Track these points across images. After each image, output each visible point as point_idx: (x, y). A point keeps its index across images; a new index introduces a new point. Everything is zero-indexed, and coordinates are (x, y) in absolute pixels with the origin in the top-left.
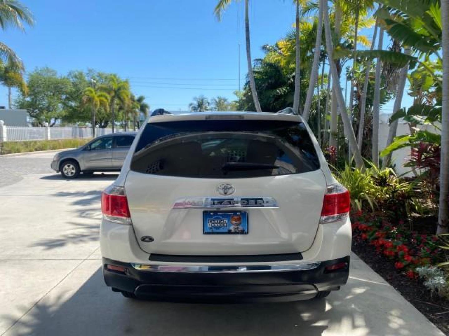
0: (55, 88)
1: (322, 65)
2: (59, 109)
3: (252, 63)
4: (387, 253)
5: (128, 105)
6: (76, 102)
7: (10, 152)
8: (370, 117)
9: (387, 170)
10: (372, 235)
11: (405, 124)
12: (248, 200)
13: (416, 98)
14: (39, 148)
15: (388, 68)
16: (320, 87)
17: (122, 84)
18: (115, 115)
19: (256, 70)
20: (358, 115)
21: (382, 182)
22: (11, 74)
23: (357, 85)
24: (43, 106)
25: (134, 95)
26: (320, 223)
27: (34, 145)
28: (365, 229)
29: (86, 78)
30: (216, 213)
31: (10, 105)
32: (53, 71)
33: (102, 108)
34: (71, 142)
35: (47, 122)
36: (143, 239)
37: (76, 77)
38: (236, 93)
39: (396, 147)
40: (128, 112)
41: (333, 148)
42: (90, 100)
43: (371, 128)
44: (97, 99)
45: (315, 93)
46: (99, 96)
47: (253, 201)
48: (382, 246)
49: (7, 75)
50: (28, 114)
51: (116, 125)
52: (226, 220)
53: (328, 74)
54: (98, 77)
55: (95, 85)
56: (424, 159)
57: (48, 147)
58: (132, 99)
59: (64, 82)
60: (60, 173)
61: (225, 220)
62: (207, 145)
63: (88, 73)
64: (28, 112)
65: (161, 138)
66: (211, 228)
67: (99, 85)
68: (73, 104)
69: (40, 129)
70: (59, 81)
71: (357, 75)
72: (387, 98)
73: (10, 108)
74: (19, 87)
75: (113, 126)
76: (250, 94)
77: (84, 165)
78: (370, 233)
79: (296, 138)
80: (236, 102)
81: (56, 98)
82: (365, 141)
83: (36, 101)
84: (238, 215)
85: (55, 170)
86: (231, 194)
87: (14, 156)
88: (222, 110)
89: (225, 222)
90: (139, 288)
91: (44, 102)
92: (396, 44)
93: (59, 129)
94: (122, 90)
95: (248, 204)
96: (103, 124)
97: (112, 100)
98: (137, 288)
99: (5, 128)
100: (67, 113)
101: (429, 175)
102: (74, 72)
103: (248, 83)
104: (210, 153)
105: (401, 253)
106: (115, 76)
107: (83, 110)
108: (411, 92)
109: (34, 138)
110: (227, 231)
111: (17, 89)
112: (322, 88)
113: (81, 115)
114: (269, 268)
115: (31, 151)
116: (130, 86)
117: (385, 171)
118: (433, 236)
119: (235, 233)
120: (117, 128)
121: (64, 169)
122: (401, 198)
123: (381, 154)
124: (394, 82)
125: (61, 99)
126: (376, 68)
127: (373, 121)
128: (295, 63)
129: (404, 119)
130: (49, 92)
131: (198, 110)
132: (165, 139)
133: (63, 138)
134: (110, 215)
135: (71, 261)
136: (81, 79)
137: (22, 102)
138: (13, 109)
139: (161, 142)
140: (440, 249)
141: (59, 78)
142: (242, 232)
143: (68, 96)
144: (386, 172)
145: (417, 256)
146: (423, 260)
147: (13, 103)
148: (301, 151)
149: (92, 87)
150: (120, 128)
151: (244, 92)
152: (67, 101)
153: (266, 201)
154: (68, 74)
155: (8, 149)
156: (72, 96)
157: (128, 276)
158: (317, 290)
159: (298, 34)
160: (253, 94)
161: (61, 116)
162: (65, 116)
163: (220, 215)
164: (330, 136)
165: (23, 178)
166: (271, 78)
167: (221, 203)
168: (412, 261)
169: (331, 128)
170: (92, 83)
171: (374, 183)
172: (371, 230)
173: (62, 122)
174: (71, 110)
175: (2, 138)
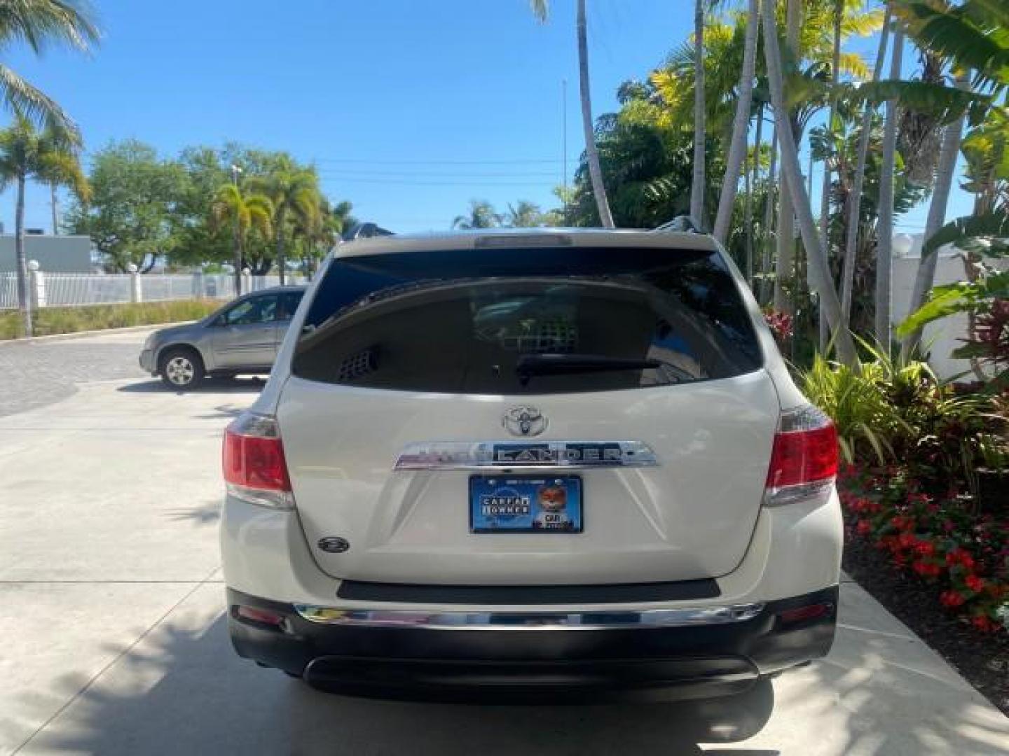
0: (154, 186)
1: (755, 122)
2: (162, 233)
3: (595, 124)
4: (920, 567)
5: (316, 223)
6: (199, 217)
7: (53, 331)
8: (868, 243)
9: (915, 367)
10: (883, 523)
11: (953, 257)
12: (580, 448)
13: (980, 195)
14: (118, 320)
15: (913, 126)
16: (751, 175)
17: (302, 175)
18: (286, 246)
19: (603, 140)
20: (842, 240)
21: (904, 395)
22: (54, 156)
23: (838, 168)
24: (127, 226)
25: (329, 199)
26: (763, 505)
27: (106, 315)
28: (865, 510)
29: (222, 163)
30: (502, 478)
31: (55, 225)
32: (149, 149)
33: (258, 232)
34: (187, 308)
35: (135, 262)
36: (324, 545)
37: (198, 161)
38: (558, 193)
39: (934, 313)
40: (315, 238)
41: (782, 316)
42: (229, 212)
43: (872, 269)
44: (244, 211)
45: (741, 187)
46: (249, 204)
48: (908, 551)
49: (44, 157)
50: (94, 245)
51: (290, 269)
52: (527, 498)
53: (770, 144)
54: (247, 160)
55: (240, 178)
56: (1005, 339)
57: (138, 319)
58: (324, 209)
59: (171, 173)
60: (159, 378)
62: (493, 310)
63: (225, 152)
64: (95, 241)
65: (372, 295)
66: (489, 519)
67: (249, 177)
68: (193, 222)
69: (121, 278)
70: (163, 171)
71: (839, 144)
72: (909, 197)
73: (56, 232)
74: (71, 186)
75: (283, 270)
76: (589, 193)
77: (212, 361)
78: (878, 519)
79: (700, 291)
80: (558, 212)
81: (155, 209)
82: (859, 299)
83: (111, 215)
84: (556, 486)
85: (149, 370)
86: (539, 433)
89: (525, 502)
90: (313, 665)
91: (128, 219)
92: (932, 69)
93: (164, 277)
94: (301, 190)
95: (581, 458)
96: (259, 267)
97: (279, 214)
98: (310, 664)
99: (40, 278)
100: (180, 243)
102: (195, 150)
103: (584, 168)
104: (498, 331)
105: (954, 570)
106: (286, 156)
107: (214, 234)
108: (969, 181)
109: (106, 298)
110: (529, 525)
111: (68, 189)
112: (756, 177)
113: (212, 247)
114: (634, 617)
115: (100, 328)
116: (318, 180)
117: (909, 369)
119: (550, 530)
120: (290, 276)
121: (168, 369)
122: (950, 435)
123: (899, 331)
124: (928, 161)
125: (167, 211)
126: (885, 128)
127: (877, 251)
128: (692, 121)
129: (952, 247)
130: (139, 197)
132: (383, 297)
133: (172, 298)
134: (244, 487)
135: (171, 586)
136: (210, 166)
137: (80, 219)
138: (61, 233)
139: (373, 305)
141: (163, 164)
142: (568, 529)
143: (181, 204)
144: (912, 372)
145: (997, 576)
147: (62, 222)
148: (714, 323)
149: (233, 182)
150: (298, 275)
151: (575, 189)
152: (180, 215)
153: (630, 453)
154: (180, 154)
155: (48, 324)
156: (189, 205)
157: (289, 635)
158: (756, 671)
159: (699, 54)
160: (596, 192)
161: (167, 249)
162: (176, 249)
163: (512, 486)
164: (776, 288)
165: (77, 390)
166: (636, 155)
167: (514, 455)
168: (984, 590)
169: (777, 268)
170: (233, 174)
171: (884, 400)
172: (879, 511)
173: (169, 263)
174: (188, 236)
175: (34, 299)
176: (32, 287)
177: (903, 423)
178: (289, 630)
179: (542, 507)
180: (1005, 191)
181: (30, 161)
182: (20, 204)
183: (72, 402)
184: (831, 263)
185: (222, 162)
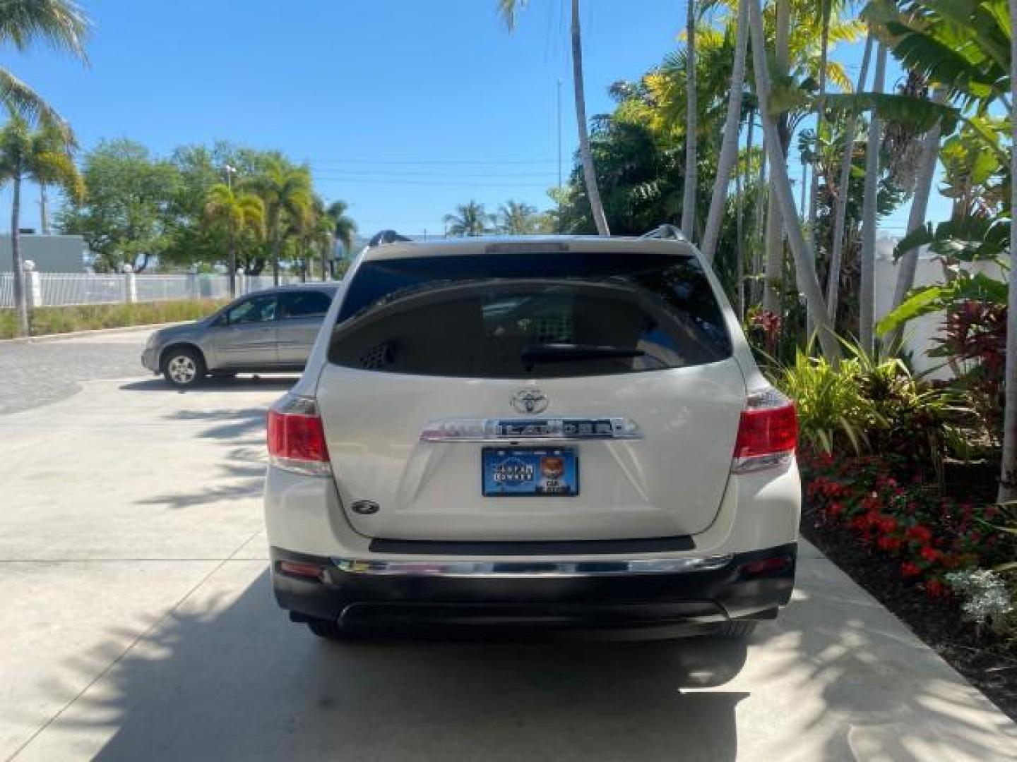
0: (145, 185)
1: (746, 128)
2: (154, 233)
3: (589, 124)
4: (884, 543)
5: (308, 225)
6: (191, 218)
7: (49, 331)
8: (854, 245)
9: (892, 364)
10: (854, 504)
11: (932, 260)
12: (576, 423)
13: (958, 200)
14: (113, 320)
15: (898, 131)
16: (742, 179)
17: (296, 175)
18: (279, 246)
19: (598, 140)
21: (878, 389)
22: (48, 155)
23: (825, 173)
24: (119, 225)
25: (323, 199)
26: (731, 472)
27: (101, 315)
28: (838, 494)
30: (509, 450)
31: (44, 224)
32: (139, 148)
33: (252, 232)
34: (182, 307)
35: (127, 261)
36: (358, 508)
37: (190, 160)
38: (552, 193)
40: (308, 239)
41: (771, 316)
42: (223, 212)
43: (857, 270)
44: (238, 209)
45: (732, 189)
46: (243, 204)
47: (589, 426)
48: (876, 529)
49: (40, 158)
50: (85, 244)
51: (283, 269)
53: (761, 148)
54: (239, 158)
55: (234, 176)
56: (972, 338)
57: (132, 318)
58: (317, 207)
59: (163, 172)
60: (162, 376)
61: (530, 467)
63: (217, 151)
64: (86, 240)
65: (389, 295)
66: (498, 484)
67: (243, 178)
68: (186, 221)
69: (115, 278)
70: (153, 169)
71: (825, 148)
72: (891, 200)
73: (44, 231)
74: (65, 186)
75: (276, 271)
76: (583, 194)
77: (214, 359)
78: (850, 502)
79: (682, 291)
80: (553, 213)
81: (147, 208)
82: (845, 300)
83: (103, 215)
84: (556, 457)
85: (151, 369)
86: (541, 411)
87: (57, 338)
88: (520, 231)
89: (529, 470)
90: (348, 611)
91: (120, 219)
92: (914, 79)
93: (155, 277)
94: (295, 190)
95: (577, 432)
96: (252, 267)
97: (272, 213)
98: (344, 611)
99: (36, 278)
100: (173, 243)
101: (983, 374)
102: (186, 148)
103: (579, 170)
104: (495, 329)
105: (913, 543)
106: (277, 156)
107: (207, 234)
108: (949, 186)
109: (100, 298)
110: (532, 489)
111: (61, 189)
112: (747, 179)
113: (204, 247)
114: (623, 566)
115: (95, 328)
116: (311, 179)
117: (885, 365)
118: (990, 507)
119: (549, 494)
120: (283, 275)
121: (170, 368)
122: (919, 426)
123: (879, 329)
124: (911, 167)
125: (159, 211)
126: (870, 132)
127: (861, 254)
128: (683, 124)
129: (930, 249)
130: (131, 195)
131: (465, 234)
132: (398, 297)
133: (165, 299)
134: (286, 458)
135: (196, 563)
136: (202, 165)
137: (71, 219)
138: (51, 234)
139: (389, 304)
140: (1002, 536)
141: (154, 163)
142: (566, 492)
143: (173, 203)
144: (888, 368)
145: (951, 548)
146: (962, 558)
147: (52, 221)
149: (227, 185)
150: (292, 276)
151: (570, 190)
152: (172, 216)
153: (618, 428)
154: (173, 153)
155: (44, 324)
156: (182, 205)
157: (328, 583)
158: (726, 614)
159: (691, 59)
160: (590, 194)
161: (160, 248)
162: (169, 250)
163: (518, 456)
164: (766, 289)
165: (80, 389)
166: (630, 157)
167: (521, 430)
168: (938, 560)
169: (767, 270)
170: (227, 174)
171: (860, 393)
172: (850, 495)
173: (161, 263)
174: (181, 235)
175: (30, 300)
176: (27, 287)
177: (879, 415)
178: (327, 579)
179: (543, 475)
180: (982, 196)
181: (26, 161)
182: (16, 203)
183: (77, 400)
184: (818, 265)
185: (214, 162)
